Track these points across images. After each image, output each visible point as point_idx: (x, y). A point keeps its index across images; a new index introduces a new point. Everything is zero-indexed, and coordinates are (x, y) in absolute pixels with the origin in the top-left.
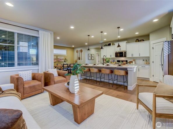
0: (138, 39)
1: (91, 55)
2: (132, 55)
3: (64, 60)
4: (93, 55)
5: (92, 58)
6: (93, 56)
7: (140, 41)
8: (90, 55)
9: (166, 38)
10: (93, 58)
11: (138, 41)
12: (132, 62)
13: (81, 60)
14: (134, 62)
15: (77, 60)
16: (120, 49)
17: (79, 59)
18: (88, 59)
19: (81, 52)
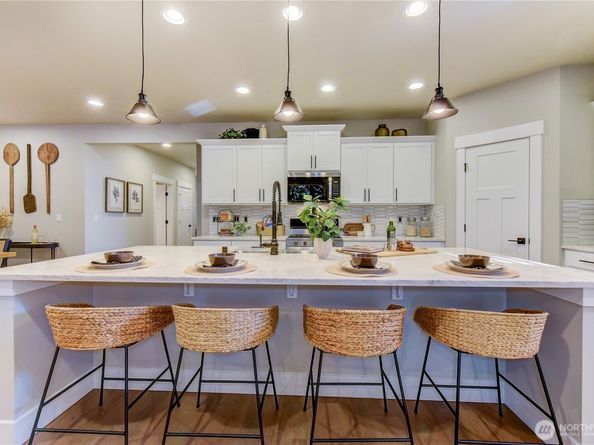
0: (384, 126)
1: (127, 185)
2: (367, 194)
4: (138, 190)
5: (132, 202)
6: (135, 194)
7: (395, 133)
8: (120, 187)
9: (542, 122)
10: (134, 206)
12: (360, 227)
13: (49, 212)
14: (367, 227)
15: (12, 211)
16: (314, 160)
17: (30, 204)
18: (106, 211)
19: (48, 162)
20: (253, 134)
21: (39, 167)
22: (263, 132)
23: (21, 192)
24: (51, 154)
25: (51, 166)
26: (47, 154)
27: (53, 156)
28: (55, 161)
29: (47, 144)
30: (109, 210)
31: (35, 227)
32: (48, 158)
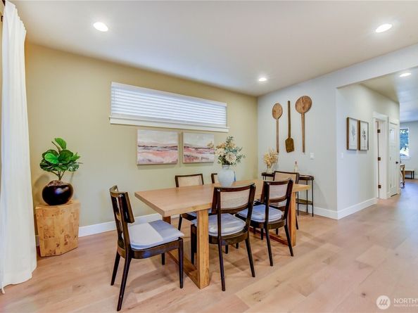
1: (359, 122)
3: (222, 152)
4: (365, 128)
5: (362, 140)
6: (364, 132)
8: (356, 125)
10: (363, 146)
13: (304, 151)
15: (278, 152)
17: (290, 146)
18: (348, 148)
19: (303, 111)
21: (296, 116)
23: (283, 137)
24: (305, 105)
25: (306, 114)
26: (302, 105)
27: (307, 106)
28: (309, 108)
29: (303, 97)
30: (350, 148)
31: (296, 163)
32: (304, 108)
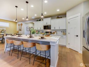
2: (55, 28)
7: (60, 18)
8: (29, 28)
11: (58, 17)
14: (55, 33)
15: (19, 31)
16: (47, 23)
20: (40, 20)
21: (21, 26)
22: (41, 20)
23: (19, 29)
